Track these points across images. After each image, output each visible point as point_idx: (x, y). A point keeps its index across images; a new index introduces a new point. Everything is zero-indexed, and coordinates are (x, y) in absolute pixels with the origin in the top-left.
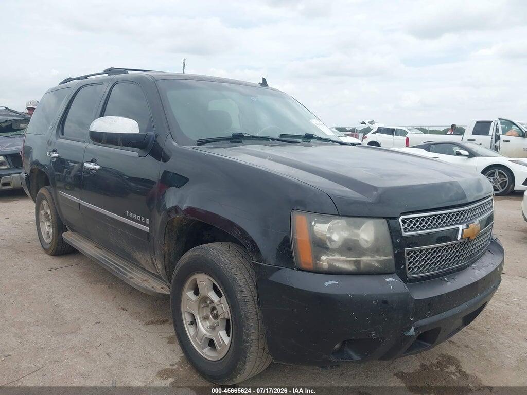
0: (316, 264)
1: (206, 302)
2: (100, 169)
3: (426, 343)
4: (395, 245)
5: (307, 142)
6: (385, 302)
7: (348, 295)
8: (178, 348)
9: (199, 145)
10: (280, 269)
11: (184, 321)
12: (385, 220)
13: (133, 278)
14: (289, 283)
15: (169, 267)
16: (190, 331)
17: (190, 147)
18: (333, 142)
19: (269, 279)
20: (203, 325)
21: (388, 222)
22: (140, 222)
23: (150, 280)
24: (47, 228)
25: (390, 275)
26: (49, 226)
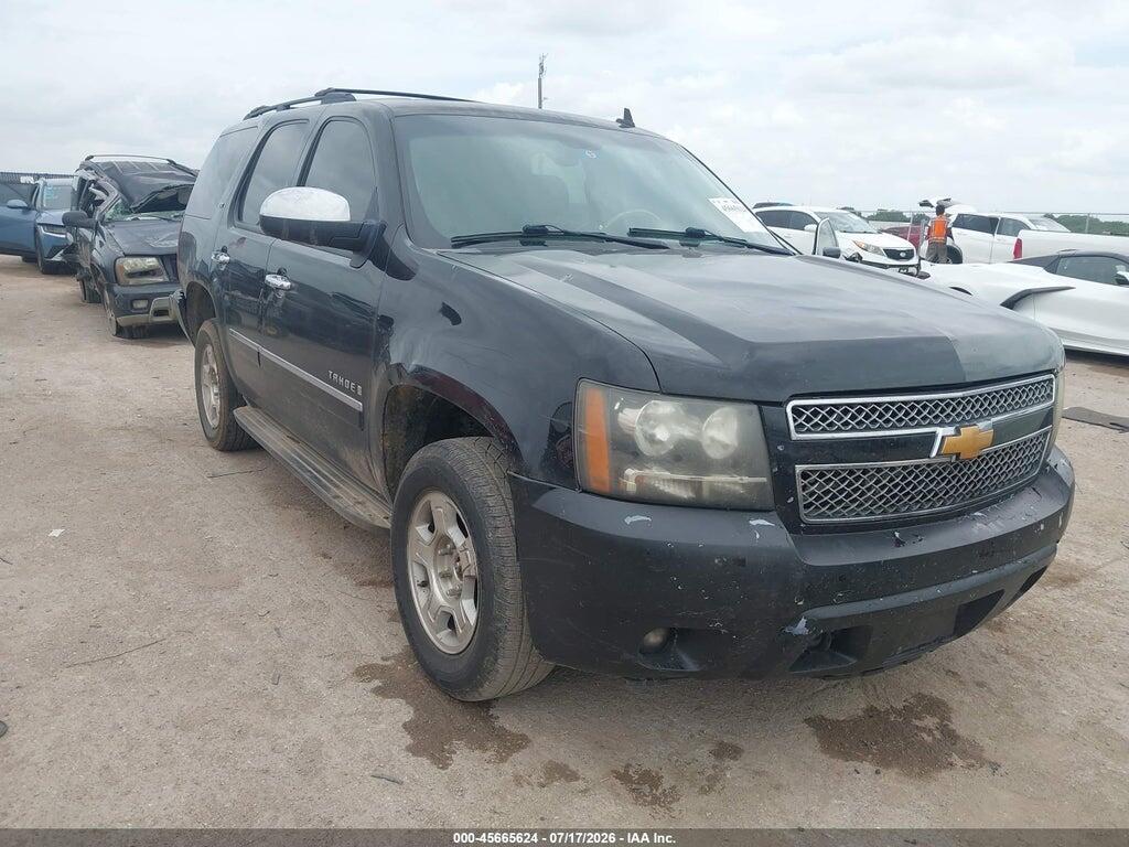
0: (618, 482)
1: (446, 546)
2: (291, 288)
3: (847, 657)
4: (773, 457)
5: (688, 245)
6: (742, 562)
7: (665, 543)
8: (399, 628)
9: (455, 247)
10: (552, 488)
11: (411, 579)
12: (755, 407)
13: (338, 497)
14: (563, 514)
15: (392, 478)
16: (419, 598)
17: (434, 251)
18: (751, 246)
19: (534, 506)
20: (440, 589)
21: (760, 411)
22: (348, 392)
23: (368, 504)
24: (213, 398)
25: (761, 514)
26: (216, 394)
